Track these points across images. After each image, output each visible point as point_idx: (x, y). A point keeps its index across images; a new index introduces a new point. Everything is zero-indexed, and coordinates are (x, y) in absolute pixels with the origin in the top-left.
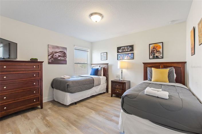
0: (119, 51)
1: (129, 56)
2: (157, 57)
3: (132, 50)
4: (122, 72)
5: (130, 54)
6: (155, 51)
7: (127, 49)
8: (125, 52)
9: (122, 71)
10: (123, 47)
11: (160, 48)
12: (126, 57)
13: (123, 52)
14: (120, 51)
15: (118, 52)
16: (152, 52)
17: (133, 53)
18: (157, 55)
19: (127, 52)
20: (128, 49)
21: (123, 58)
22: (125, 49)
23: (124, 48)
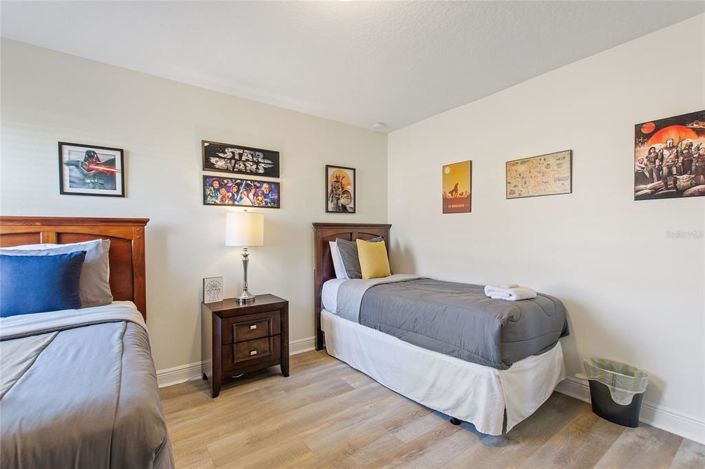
0: (213, 160)
1: (263, 193)
2: (344, 209)
3: (274, 171)
4: (245, 263)
5: (265, 185)
6: (340, 191)
7: (253, 162)
8: (246, 173)
9: (246, 256)
10: (237, 151)
11: (349, 184)
12: (251, 195)
13: (233, 172)
14: (221, 164)
15: (208, 165)
16: (332, 191)
17: (277, 185)
18: (342, 201)
19: (252, 173)
20: (258, 163)
21: (233, 199)
22: (244, 158)
23: (241, 155)
